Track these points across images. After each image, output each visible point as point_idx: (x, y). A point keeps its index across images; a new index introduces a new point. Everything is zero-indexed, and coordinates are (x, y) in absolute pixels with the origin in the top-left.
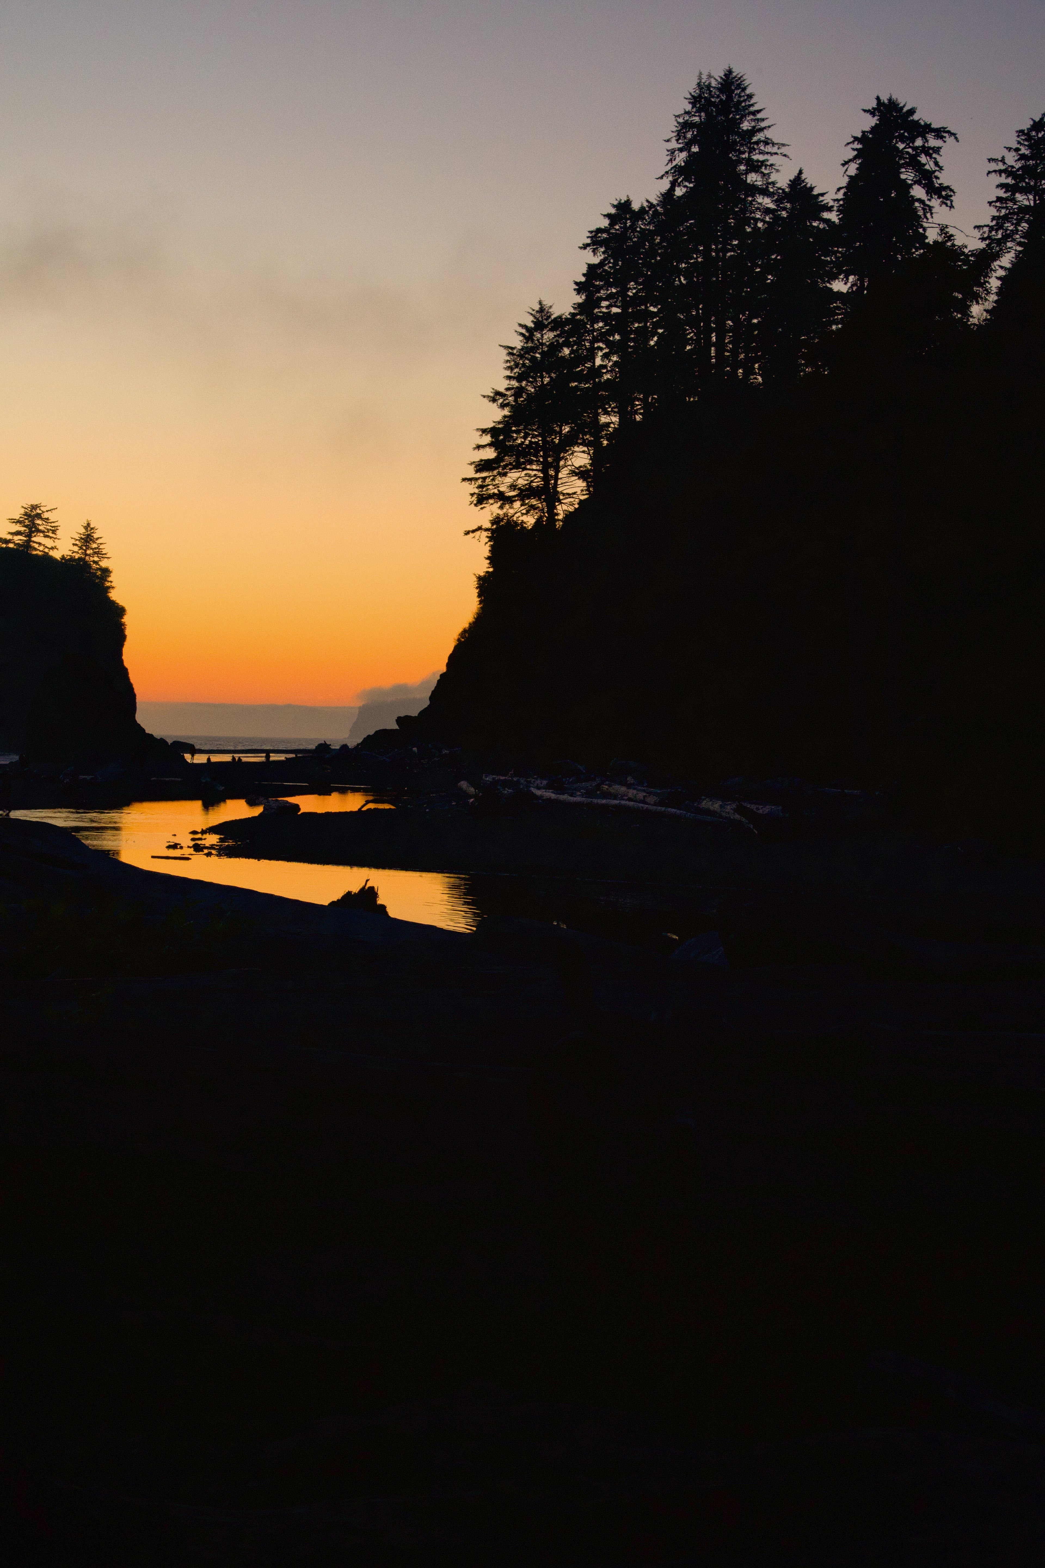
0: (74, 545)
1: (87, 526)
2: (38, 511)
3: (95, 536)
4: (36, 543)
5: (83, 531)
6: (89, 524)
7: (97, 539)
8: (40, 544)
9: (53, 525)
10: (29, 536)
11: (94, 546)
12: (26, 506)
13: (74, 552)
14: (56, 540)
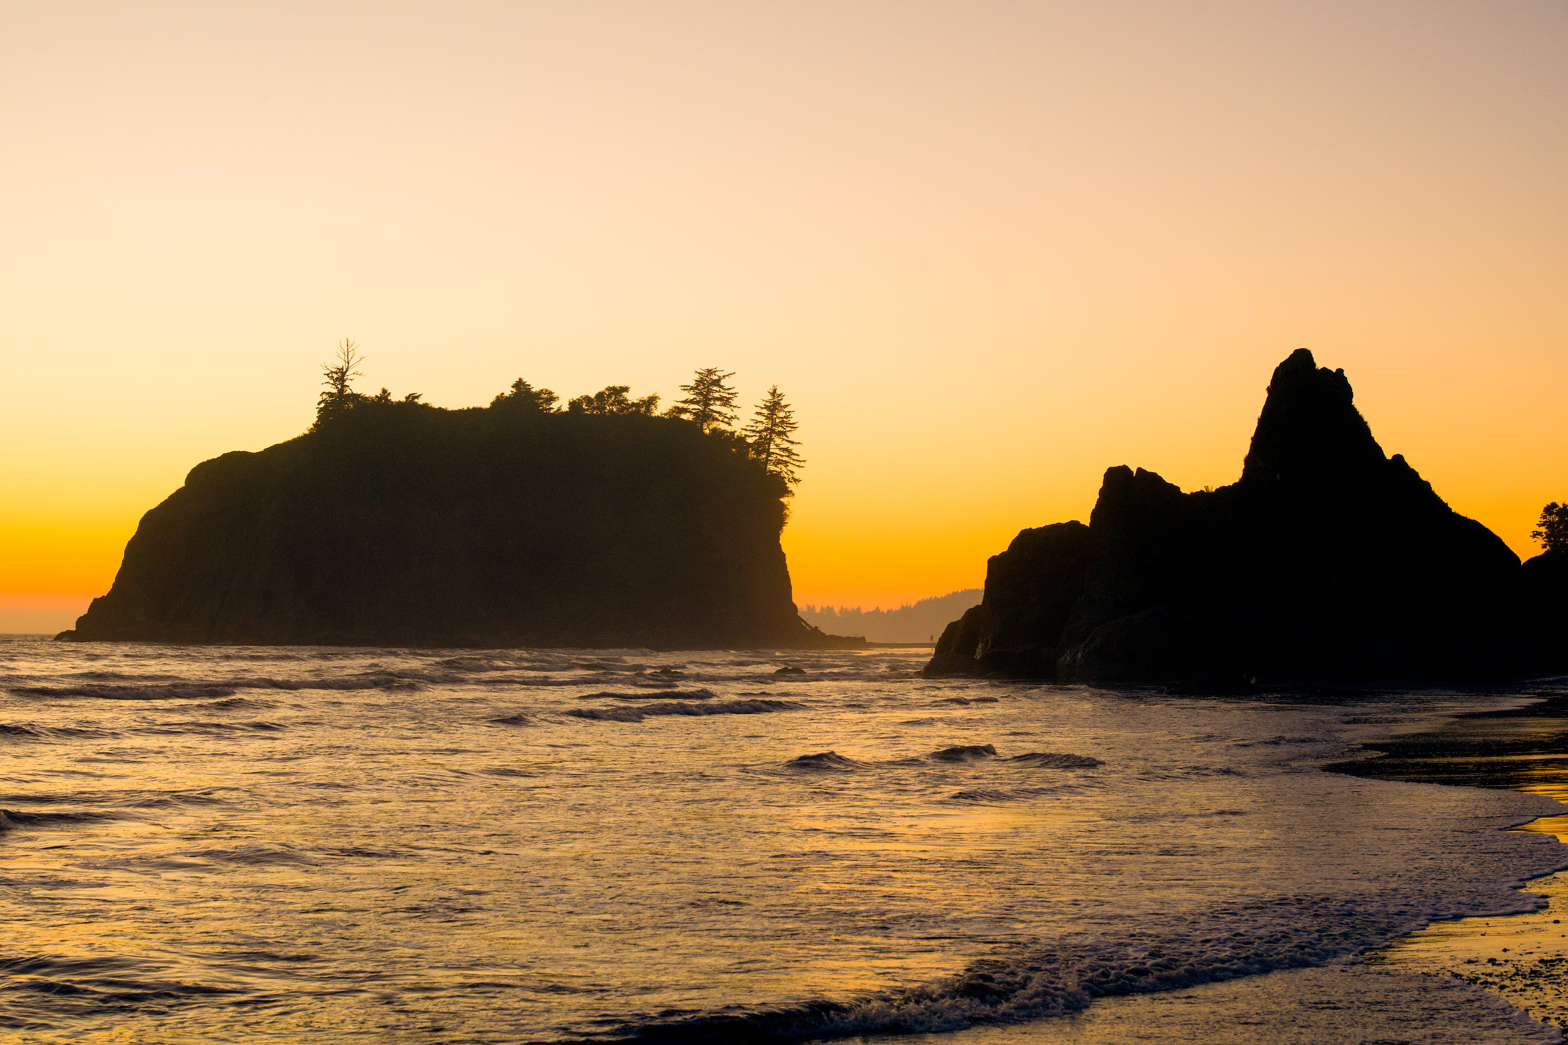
0: (758, 413)
1: (774, 393)
2: (715, 378)
3: (783, 403)
4: (716, 412)
5: (770, 397)
6: (775, 391)
7: (786, 406)
8: (719, 413)
9: (730, 391)
10: (706, 405)
11: (782, 414)
12: (701, 371)
13: (757, 422)
14: (734, 409)
